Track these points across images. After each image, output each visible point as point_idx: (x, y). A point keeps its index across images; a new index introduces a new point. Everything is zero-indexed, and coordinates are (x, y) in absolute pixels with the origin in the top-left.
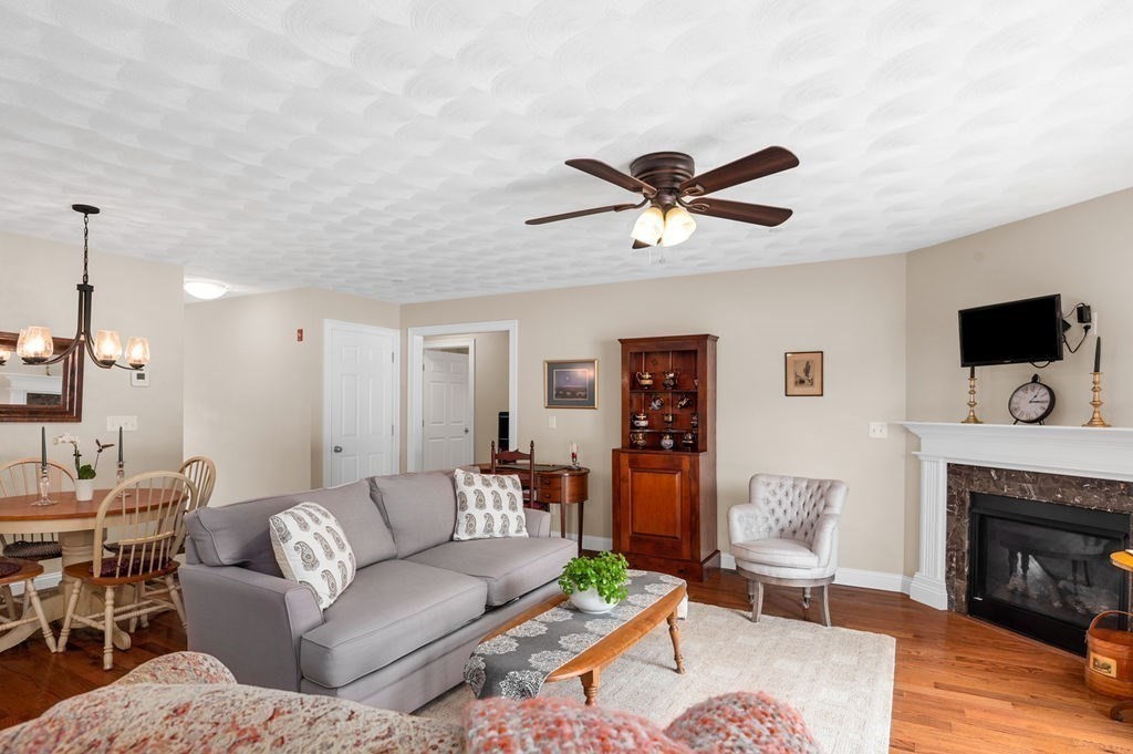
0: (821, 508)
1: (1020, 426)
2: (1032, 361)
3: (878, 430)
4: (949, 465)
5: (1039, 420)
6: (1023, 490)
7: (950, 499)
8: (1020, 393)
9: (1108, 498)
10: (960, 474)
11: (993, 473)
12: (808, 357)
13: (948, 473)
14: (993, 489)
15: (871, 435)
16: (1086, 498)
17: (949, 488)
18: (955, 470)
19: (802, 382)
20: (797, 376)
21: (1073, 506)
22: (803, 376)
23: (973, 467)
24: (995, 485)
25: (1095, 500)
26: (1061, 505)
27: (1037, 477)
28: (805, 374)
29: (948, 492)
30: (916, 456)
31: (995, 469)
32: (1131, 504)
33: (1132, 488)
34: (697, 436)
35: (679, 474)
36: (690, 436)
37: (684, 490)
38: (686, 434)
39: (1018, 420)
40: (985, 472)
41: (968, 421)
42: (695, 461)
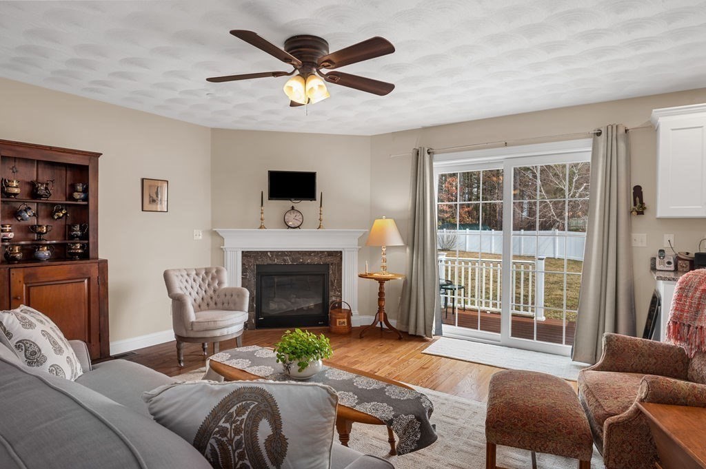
0: (216, 284)
1: (290, 230)
3: (199, 235)
4: (243, 252)
5: (299, 227)
6: (285, 260)
7: (244, 270)
8: (288, 214)
9: (321, 258)
10: (250, 257)
11: (269, 254)
12: (158, 183)
13: (242, 256)
14: (270, 262)
15: (195, 238)
16: (312, 259)
17: (243, 264)
18: (246, 255)
19: (154, 201)
20: (150, 197)
21: (308, 264)
22: (154, 197)
23: (257, 252)
24: (271, 260)
25: (316, 260)
26: (302, 264)
27: (291, 253)
29: (242, 266)
30: (222, 249)
31: (270, 252)
32: (329, 260)
33: (330, 254)
34: (88, 244)
35: (86, 281)
36: (78, 246)
37: (92, 295)
38: (74, 244)
39: (289, 227)
40: (264, 253)
41: (261, 228)
42: (103, 266)
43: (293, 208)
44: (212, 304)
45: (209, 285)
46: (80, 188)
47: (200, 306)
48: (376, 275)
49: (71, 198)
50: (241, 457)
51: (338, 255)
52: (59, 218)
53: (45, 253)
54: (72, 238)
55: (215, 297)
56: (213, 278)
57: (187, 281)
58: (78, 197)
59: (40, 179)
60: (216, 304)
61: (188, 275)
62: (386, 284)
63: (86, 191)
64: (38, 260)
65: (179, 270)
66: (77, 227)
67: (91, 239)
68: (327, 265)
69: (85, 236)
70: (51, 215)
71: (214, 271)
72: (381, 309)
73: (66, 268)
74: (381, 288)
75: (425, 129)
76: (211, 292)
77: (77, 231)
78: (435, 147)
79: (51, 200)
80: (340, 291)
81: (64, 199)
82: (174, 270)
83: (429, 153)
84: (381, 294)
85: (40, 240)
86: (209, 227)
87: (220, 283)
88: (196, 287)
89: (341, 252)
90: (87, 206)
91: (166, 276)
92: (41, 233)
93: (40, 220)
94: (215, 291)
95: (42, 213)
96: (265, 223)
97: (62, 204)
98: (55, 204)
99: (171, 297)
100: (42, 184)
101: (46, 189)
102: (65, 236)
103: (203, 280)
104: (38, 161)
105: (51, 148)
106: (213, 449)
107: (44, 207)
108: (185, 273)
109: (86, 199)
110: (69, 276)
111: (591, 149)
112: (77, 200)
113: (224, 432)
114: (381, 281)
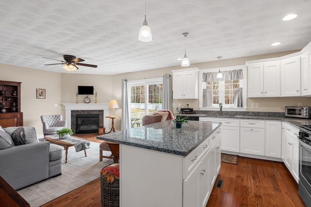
0: (58, 120)
1: (86, 104)
2: (87, 95)
3: (56, 105)
5: (89, 103)
6: (85, 113)
7: (72, 116)
8: (85, 99)
9: (97, 112)
10: (74, 112)
12: (42, 90)
14: (80, 113)
15: (55, 106)
17: (71, 114)
18: (72, 111)
19: (41, 95)
20: (39, 94)
22: (41, 94)
23: (76, 110)
25: (95, 113)
26: (91, 114)
27: (87, 111)
28: (41, 93)
31: (80, 110)
32: (99, 113)
33: (100, 111)
34: (17, 108)
35: (16, 118)
36: (14, 109)
37: (18, 122)
38: (13, 108)
39: (86, 103)
40: (78, 111)
41: (77, 103)
42: (21, 114)
43: (87, 97)
44: (57, 125)
45: (56, 120)
46: (15, 92)
47: (53, 126)
48: (111, 117)
49: (12, 95)
50: (18, 137)
51: (102, 111)
52: (9, 101)
53: (4, 111)
54: (13, 106)
55: (57, 123)
56: (57, 118)
57: (49, 119)
58: (15, 95)
59: (3, 90)
60: (58, 125)
61: (49, 117)
62: (114, 119)
63: (17, 93)
64: (2, 112)
65: (46, 116)
66: (15, 103)
67: (18, 107)
68: (98, 114)
69: (17, 106)
70: (6, 100)
71: (58, 116)
72: (113, 127)
73: (10, 115)
74: (113, 121)
75: (126, 73)
76: (56, 122)
77: (14, 104)
78: (128, 79)
79: (6, 96)
80: (103, 122)
81: (11, 95)
82: (45, 115)
83: (125, 81)
84: (113, 122)
85: (3, 107)
86: (60, 103)
87: (59, 119)
88: (52, 120)
89: (103, 110)
90: (17, 97)
91: (41, 117)
92: (3, 105)
93: (3, 101)
94: (58, 122)
95: (3, 100)
96: (78, 102)
97: (10, 97)
98: (7, 97)
99: (42, 123)
100: (3, 91)
101: (5, 92)
102: (11, 106)
103: (54, 118)
104: (2, 85)
105: (6, 81)
106: (14, 136)
107: (4, 98)
108: (48, 117)
109: (17, 95)
110: (11, 117)
111: (163, 80)
112: (14, 96)
113: (16, 134)
114: (113, 118)
